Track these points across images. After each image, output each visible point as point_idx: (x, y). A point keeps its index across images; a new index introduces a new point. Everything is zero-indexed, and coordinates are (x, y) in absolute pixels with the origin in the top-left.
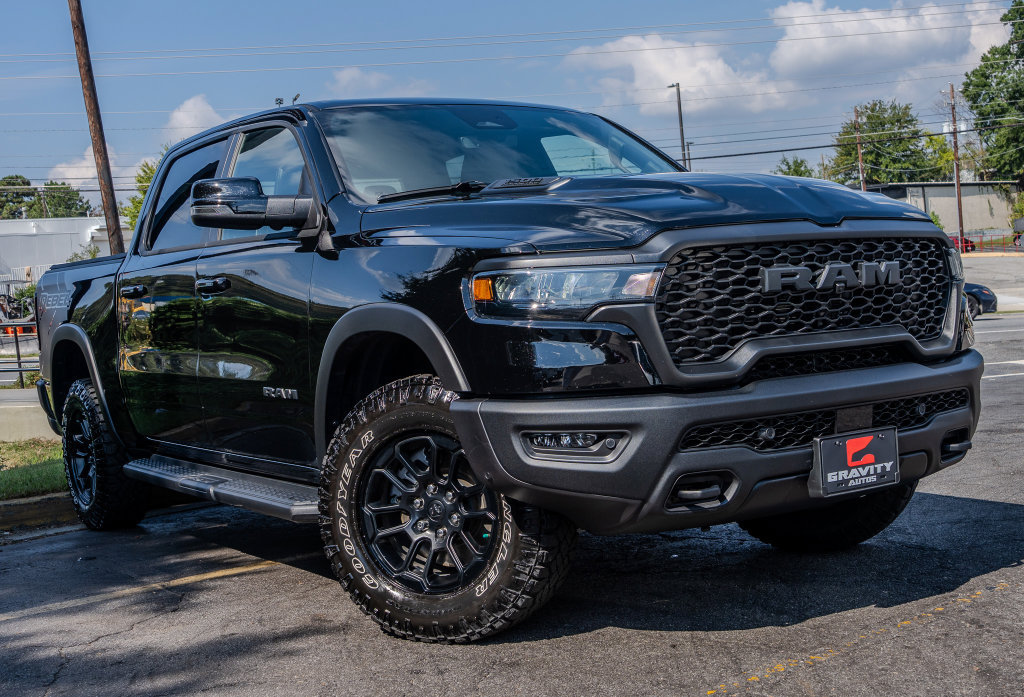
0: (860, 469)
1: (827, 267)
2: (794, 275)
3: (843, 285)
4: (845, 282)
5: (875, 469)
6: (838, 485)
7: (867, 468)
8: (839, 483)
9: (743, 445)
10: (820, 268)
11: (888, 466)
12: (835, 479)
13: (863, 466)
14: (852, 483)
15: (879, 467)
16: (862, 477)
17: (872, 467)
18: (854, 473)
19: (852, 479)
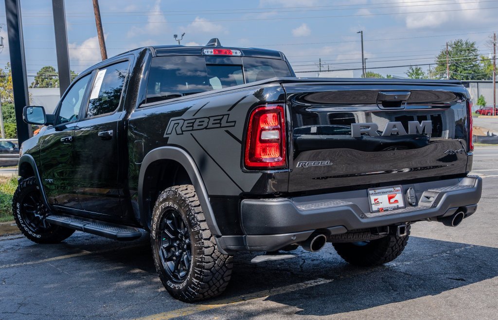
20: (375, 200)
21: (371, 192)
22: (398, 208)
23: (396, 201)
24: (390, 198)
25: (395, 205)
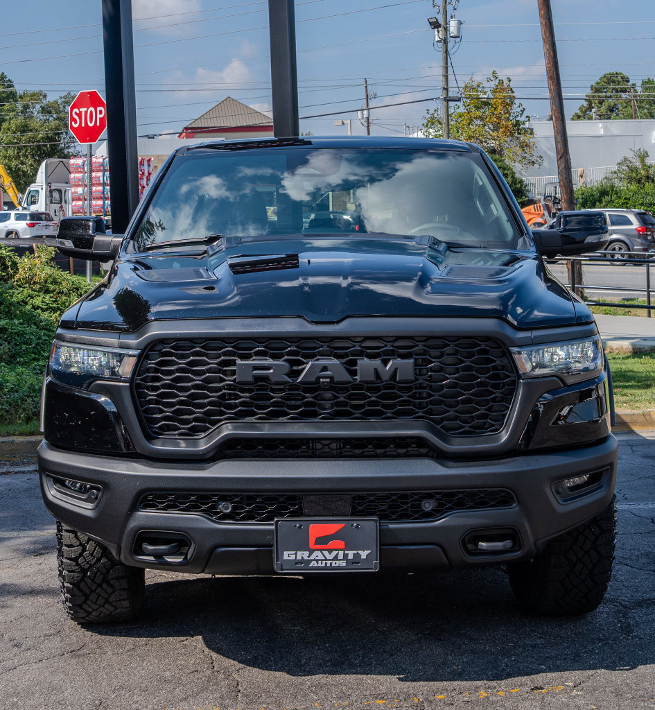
0: (326, 553)
1: (310, 363)
2: (268, 368)
3: (328, 380)
4: (331, 378)
5: (346, 556)
6: (296, 563)
7: (334, 553)
8: (297, 562)
9: (200, 513)
10: (304, 363)
11: (364, 554)
12: (293, 557)
13: (330, 551)
14: (313, 564)
15: (351, 554)
16: (326, 559)
17: (341, 553)
18: (317, 555)
19: (314, 560)
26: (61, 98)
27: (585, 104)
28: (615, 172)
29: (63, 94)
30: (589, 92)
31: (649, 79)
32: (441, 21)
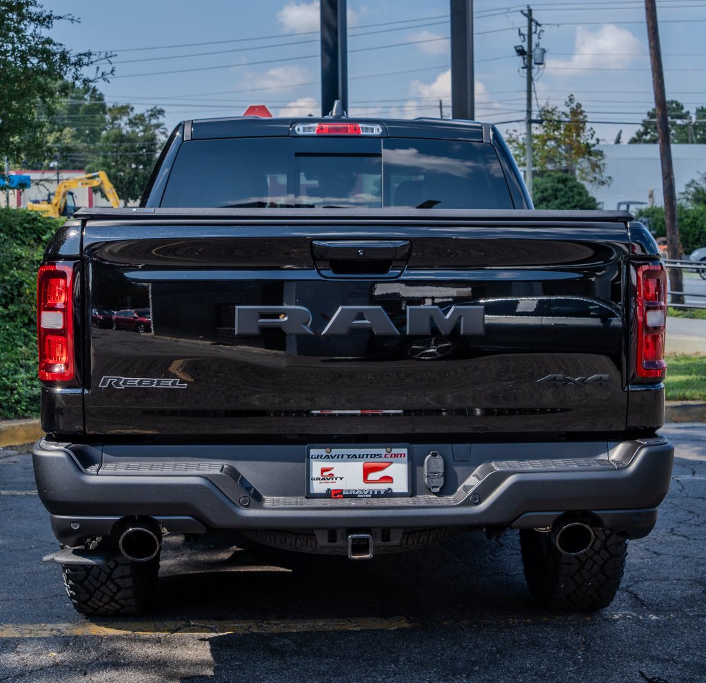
20: (323, 471)
21: (313, 452)
22: (389, 494)
23: (388, 479)
24: (367, 471)
25: (383, 487)
26: (148, 111)
27: (642, 129)
28: (683, 194)
29: (150, 107)
30: (646, 117)
31: (702, 107)
32: (526, 49)
